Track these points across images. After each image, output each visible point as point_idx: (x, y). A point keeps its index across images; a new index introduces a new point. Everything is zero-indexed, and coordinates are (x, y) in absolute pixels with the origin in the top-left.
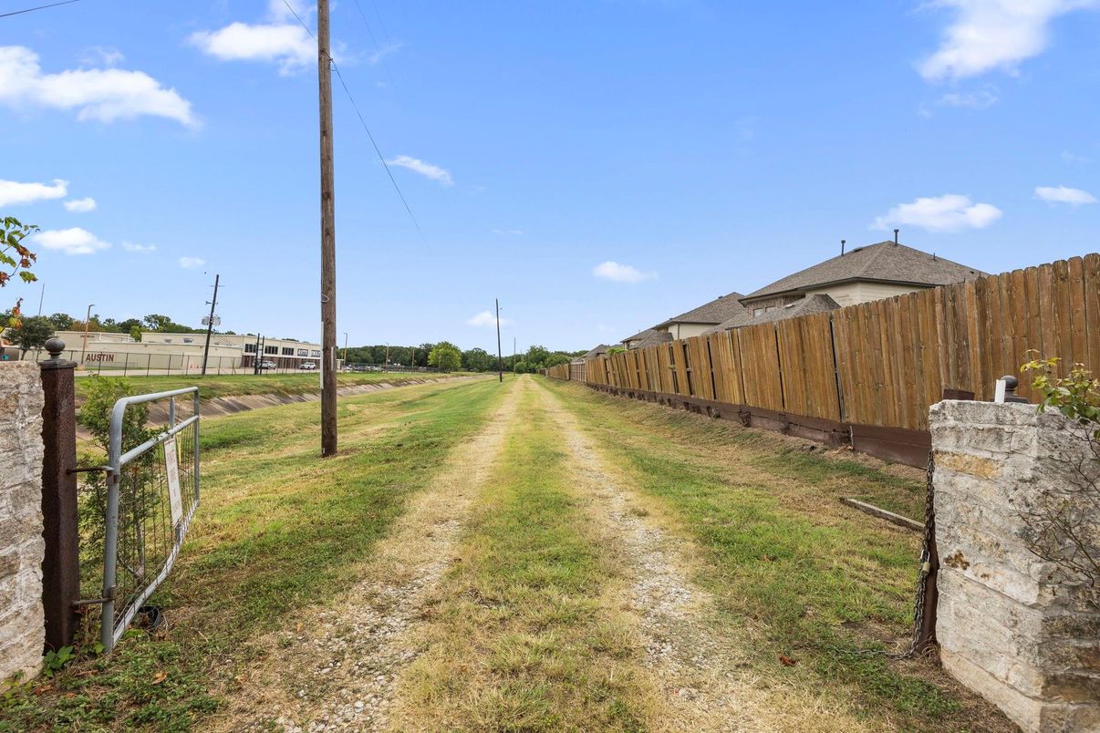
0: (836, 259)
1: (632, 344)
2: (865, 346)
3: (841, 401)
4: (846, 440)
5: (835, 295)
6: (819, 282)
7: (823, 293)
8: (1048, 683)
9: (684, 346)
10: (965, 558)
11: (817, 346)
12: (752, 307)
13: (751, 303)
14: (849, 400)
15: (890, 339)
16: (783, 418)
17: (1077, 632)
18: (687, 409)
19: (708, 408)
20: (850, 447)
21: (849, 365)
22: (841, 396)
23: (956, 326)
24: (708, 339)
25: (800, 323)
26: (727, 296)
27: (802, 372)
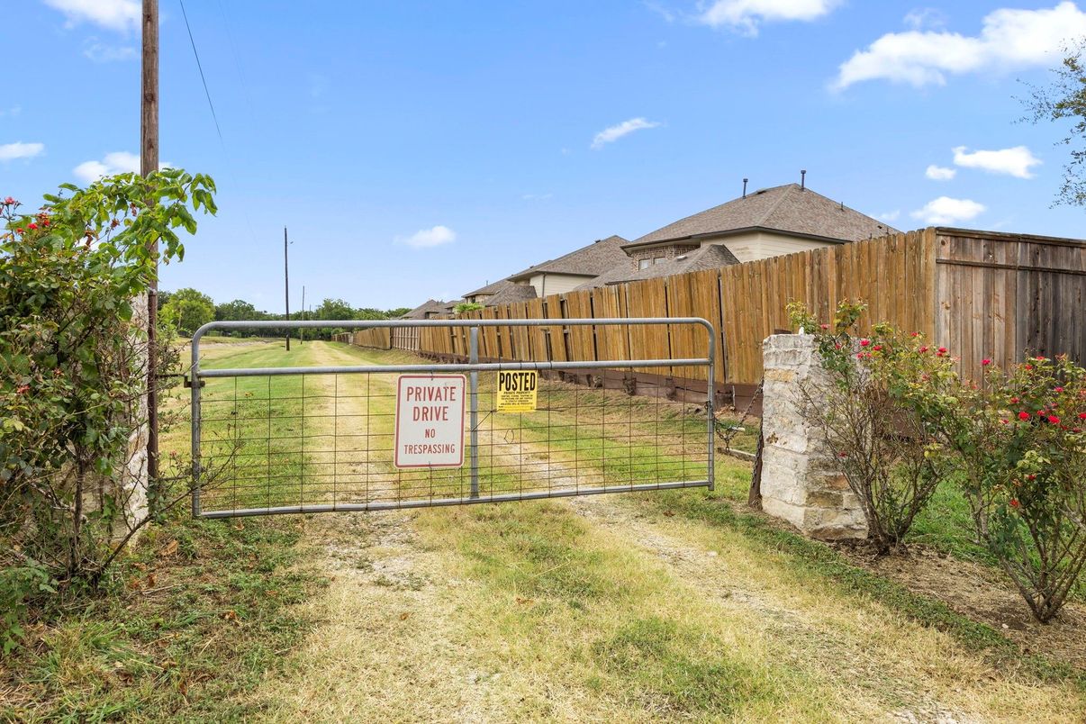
0: (736, 201)
1: (478, 299)
2: (748, 307)
3: (726, 361)
4: (728, 400)
5: (733, 246)
6: (716, 230)
7: (719, 243)
8: (809, 496)
9: (562, 303)
10: (776, 436)
11: (706, 305)
12: (637, 257)
13: (636, 251)
14: (733, 363)
15: (769, 299)
16: (669, 383)
17: (826, 467)
18: (563, 380)
19: (589, 377)
20: (731, 408)
21: (734, 325)
22: (725, 355)
23: (820, 287)
24: (591, 294)
25: (690, 278)
26: (606, 240)
27: (690, 333)
